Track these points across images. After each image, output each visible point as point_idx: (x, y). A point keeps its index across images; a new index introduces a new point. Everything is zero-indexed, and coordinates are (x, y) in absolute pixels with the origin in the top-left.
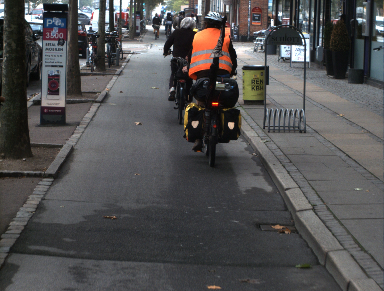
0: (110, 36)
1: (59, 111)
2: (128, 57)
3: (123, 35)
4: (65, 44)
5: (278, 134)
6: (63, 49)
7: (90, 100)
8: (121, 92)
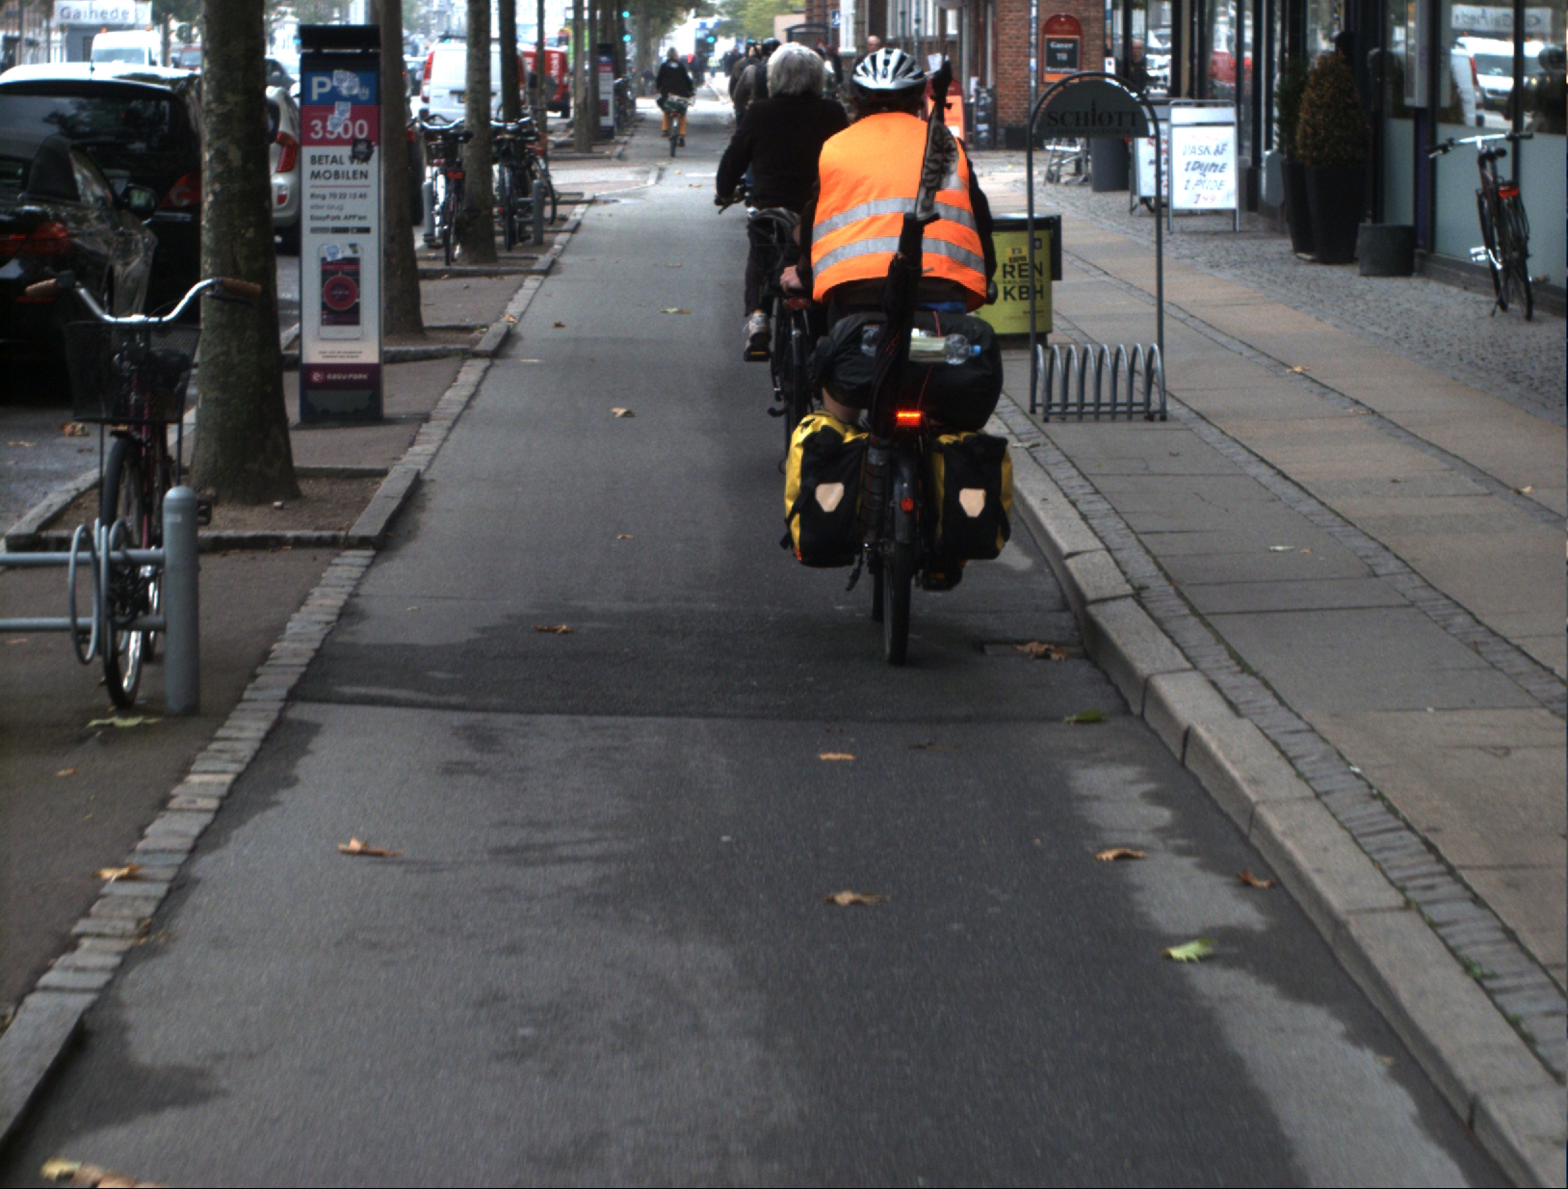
2: (575, 215)
4: (374, 157)
6: (366, 173)
7: (455, 349)
8: (558, 325)
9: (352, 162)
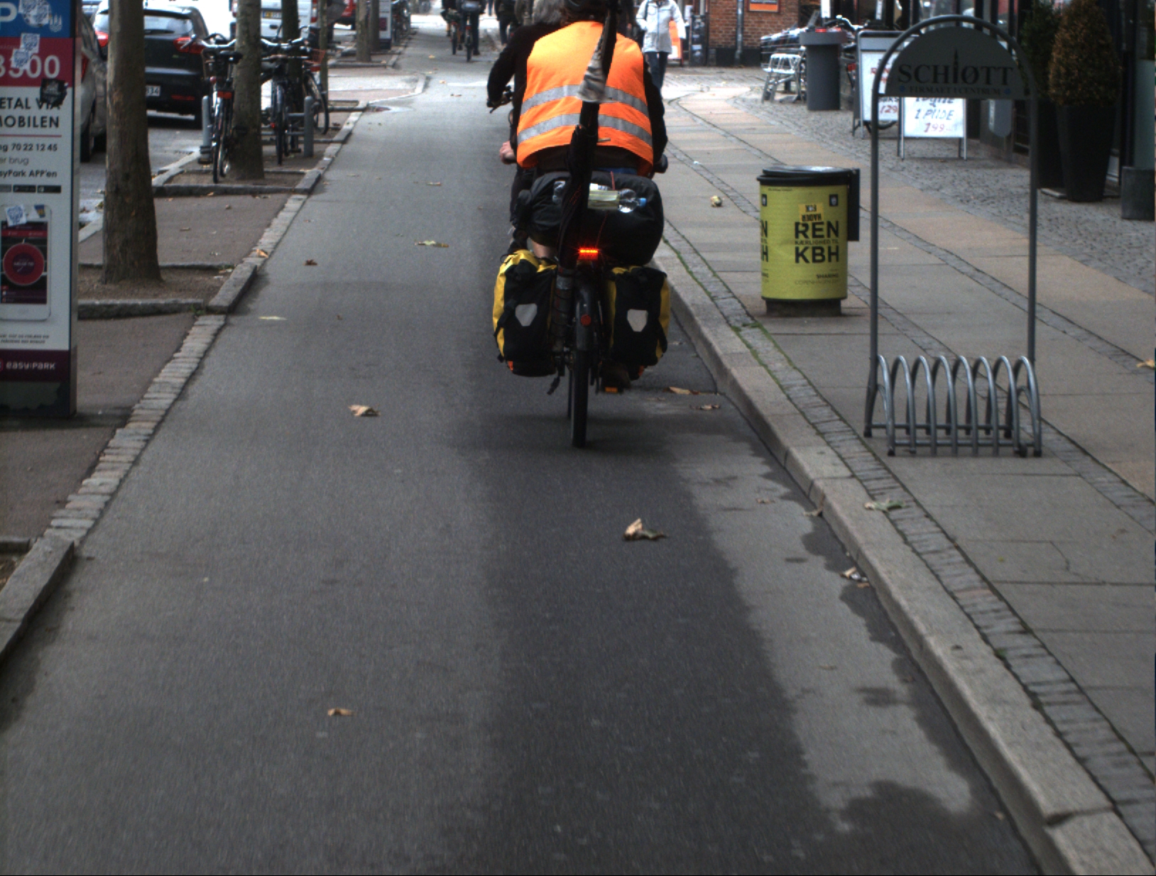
0: (280, 56)
1: (46, 366)
2: (348, 124)
3: (339, 47)
4: (68, 99)
5: (931, 466)
6: (57, 118)
7: (187, 304)
8: (310, 263)
9: (40, 107)
